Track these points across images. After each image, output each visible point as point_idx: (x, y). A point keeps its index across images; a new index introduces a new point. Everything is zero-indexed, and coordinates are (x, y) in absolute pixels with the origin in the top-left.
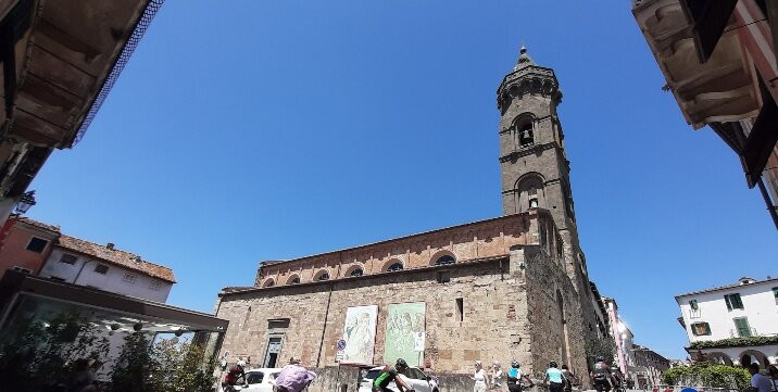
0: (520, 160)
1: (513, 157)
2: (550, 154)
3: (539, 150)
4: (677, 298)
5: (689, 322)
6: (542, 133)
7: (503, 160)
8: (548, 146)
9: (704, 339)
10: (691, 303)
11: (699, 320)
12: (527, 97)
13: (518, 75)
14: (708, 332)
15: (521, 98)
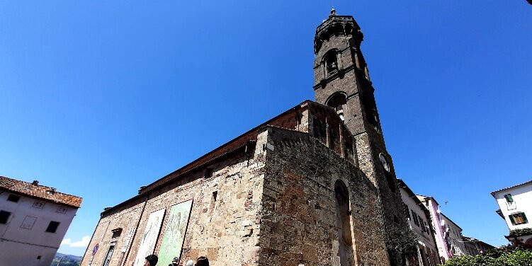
0: (329, 85)
1: (323, 84)
2: (350, 76)
3: (341, 74)
4: (494, 194)
5: (506, 214)
6: (344, 61)
7: (316, 88)
8: (349, 69)
9: (521, 227)
10: (506, 197)
11: (515, 211)
12: (333, 38)
13: (326, 24)
14: (525, 220)
15: (328, 40)
